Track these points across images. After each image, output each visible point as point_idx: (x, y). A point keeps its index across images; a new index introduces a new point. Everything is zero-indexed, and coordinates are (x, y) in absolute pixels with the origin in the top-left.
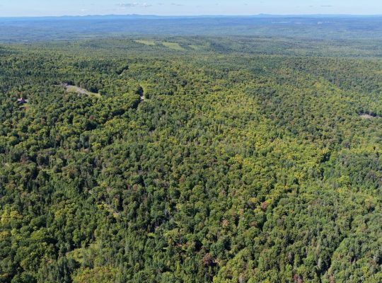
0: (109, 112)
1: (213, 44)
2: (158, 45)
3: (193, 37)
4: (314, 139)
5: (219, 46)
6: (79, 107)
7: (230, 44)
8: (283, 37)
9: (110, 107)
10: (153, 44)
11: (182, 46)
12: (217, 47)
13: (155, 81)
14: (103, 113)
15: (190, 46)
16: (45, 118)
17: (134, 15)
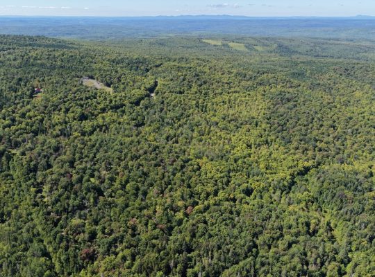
0: (108, 106)
1: (280, 46)
2: (224, 45)
3: (263, 38)
4: (307, 150)
5: (286, 48)
6: (82, 99)
7: (299, 46)
8: (366, 40)
9: (111, 101)
10: (219, 44)
11: (246, 47)
12: (283, 49)
13: (172, 80)
14: (102, 106)
15: (255, 47)
16: (46, 107)
17: (224, 15)
